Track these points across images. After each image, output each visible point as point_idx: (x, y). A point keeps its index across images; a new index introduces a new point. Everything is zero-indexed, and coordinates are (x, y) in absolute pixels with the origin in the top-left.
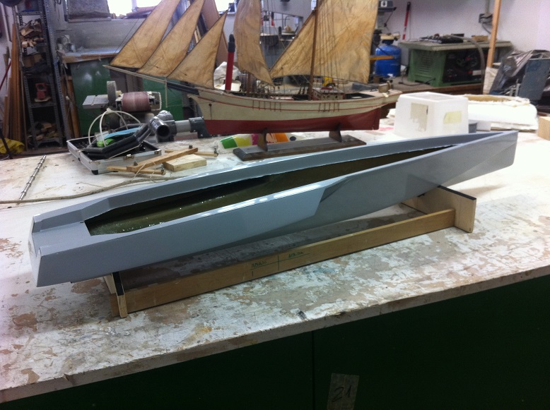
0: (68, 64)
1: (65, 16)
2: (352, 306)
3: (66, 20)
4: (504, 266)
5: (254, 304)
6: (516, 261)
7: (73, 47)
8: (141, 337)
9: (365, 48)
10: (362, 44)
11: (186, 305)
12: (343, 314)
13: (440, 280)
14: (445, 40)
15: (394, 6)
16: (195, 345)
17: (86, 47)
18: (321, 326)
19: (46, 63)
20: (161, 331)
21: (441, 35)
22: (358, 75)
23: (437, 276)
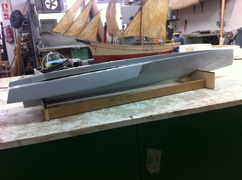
0: (41, 53)
1: (40, 34)
2: (155, 113)
3: (40, 35)
4: (229, 99)
5: (109, 115)
6: (235, 97)
7: (43, 46)
8: (55, 127)
9: (164, 24)
10: (162, 23)
11: (77, 116)
12: (151, 116)
13: (199, 104)
14: (202, 33)
15: (179, 18)
16: (79, 128)
17: (49, 46)
18: (140, 122)
19: (31, 52)
20: (64, 125)
21: (200, 31)
22: (161, 36)
23: (197, 103)
